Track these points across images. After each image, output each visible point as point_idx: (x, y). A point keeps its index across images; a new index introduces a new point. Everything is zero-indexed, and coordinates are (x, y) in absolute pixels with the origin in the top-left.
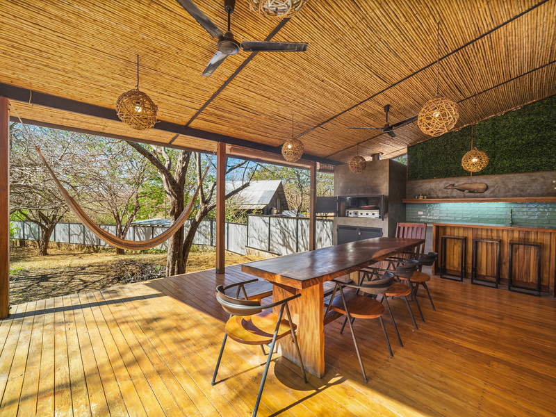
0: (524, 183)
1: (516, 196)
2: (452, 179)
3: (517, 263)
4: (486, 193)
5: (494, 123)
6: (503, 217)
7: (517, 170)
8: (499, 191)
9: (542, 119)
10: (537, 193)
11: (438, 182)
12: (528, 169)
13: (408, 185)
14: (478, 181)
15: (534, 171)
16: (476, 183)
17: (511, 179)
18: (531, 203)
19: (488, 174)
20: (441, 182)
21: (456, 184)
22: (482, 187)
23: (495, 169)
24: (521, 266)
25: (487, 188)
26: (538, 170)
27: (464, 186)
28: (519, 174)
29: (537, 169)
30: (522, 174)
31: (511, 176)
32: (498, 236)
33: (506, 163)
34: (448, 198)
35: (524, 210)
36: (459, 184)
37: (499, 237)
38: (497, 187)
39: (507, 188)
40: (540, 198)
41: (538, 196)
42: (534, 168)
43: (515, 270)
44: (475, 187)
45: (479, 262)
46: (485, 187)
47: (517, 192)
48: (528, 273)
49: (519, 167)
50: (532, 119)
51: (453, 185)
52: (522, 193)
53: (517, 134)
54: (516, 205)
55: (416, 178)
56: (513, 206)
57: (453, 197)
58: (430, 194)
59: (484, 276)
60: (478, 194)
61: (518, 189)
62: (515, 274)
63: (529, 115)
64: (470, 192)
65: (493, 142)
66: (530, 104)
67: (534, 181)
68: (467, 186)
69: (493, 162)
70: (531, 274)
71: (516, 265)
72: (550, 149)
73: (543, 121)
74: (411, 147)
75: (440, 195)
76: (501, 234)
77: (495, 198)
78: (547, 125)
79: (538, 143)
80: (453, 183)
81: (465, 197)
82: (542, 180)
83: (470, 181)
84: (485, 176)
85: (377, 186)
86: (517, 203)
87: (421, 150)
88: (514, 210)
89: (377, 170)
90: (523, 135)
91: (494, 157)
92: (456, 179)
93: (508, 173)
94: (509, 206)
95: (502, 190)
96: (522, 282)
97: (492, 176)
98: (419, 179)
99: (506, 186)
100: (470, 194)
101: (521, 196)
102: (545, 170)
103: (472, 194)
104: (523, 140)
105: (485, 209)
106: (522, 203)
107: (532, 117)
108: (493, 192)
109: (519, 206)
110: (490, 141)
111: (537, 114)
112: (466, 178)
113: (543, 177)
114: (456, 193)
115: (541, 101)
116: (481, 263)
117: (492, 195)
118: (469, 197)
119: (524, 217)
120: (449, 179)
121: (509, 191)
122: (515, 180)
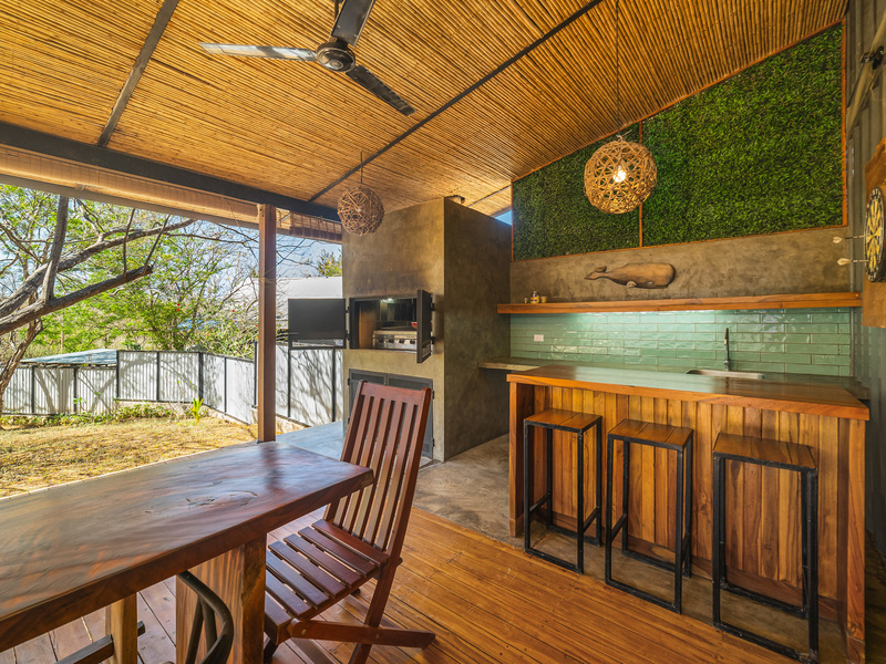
0: (753, 261)
1: (737, 294)
2: (601, 254)
3: (740, 511)
4: (674, 288)
5: (686, 115)
6: (709, 347)
7: (736, 230)
8: (700, 282)
9: (789, 98)
10: (783, 285)
11: (572, 264)
12: (762, 226)
13: (514, 271)
14: (656, 259)
15: (774, 231)
16: (651, 262)
17: (725, 252)
18: (770, 311)
19: (675, 241)
20: (578, 263)
21: (609, 268)
22: (662, 272)
23: (690, 229)
24: (750, 524)
25: (673, 277)
26: (785, 227)
27: (625, 271)
28: (741, 240)
29: (782, 224)
30: (748, 239)
31: (725, 243)
32: (685, 418)
33: (714, 212)
34: (594, 301)
35: (756, 329)
36: (615, 266)
37: (689, 420)
38: (696, 273)
39: (716, 274)
40: (792, 297)
41: (783, 291)
42: (774, 221)
43: (734, 533)
44: (647, 272)
45: (634, 498)
46: (669, 272)
47: (740, 284)
48: (772, 546)
49: (741, 221)
50: (767, 101)
51: (604, 270)
52: (751, 288)
53: (735, 140)
54: (737, 318)
55: (529, 256)
56: (729, 319)
57: (604, 299)
58: (557, 293)
59: (649, 546)
60: (655, 291)
61: (741, 276)
62: (735, 546)
63: (760, 89)
64: (638, 286)
65: (686, 162)
66: (761, 63)
67: (776, 254)
68: (632, 271)
69: (686, 210)
70: (782, 552)
71: (737, 518)
72: (808, 173)
73: (790, 105)
74: (518, 182)
75: (577, 295)
76: (692, 412)
77: (691, 302)
78: (801, 113)
79: (781, 160)
80: (603, 264)
81: (628, 298)
82: (793, 253)
83: (638, 260)
84: (670, 246)
85: (421, 269)
86: (738, 312)
87: (539, 189)
88: (733, 329)
89: (420, 228)
90: (748, 141)
91: (688, 198)
92: (609, 255)
93: (718, 236)
94: (722, 319)
95: (708, 281)
96: (756, 578)
97: (684, 246)
98: (535, 258)
99: (715, 269)
100: (638, 291)
101: (748, 293)
102: (798, 228)
103: (644, 291)
104: (748, 152)
105: (671, 328)
106: (750, 312)
107: (766, 94)
108: (687, 284)
109: (744, 319)
110: (680, 161)
111: (779, 86)
112: (628, 252)
113: (795, 245)
114: (609, 288)
115: (786, 53)
116: (639, 504)
117: (685, 291)
118: (637, 298)
119: (756, 348)
120: (594, 254)
121: (721, 283)
122: (733, 254)
